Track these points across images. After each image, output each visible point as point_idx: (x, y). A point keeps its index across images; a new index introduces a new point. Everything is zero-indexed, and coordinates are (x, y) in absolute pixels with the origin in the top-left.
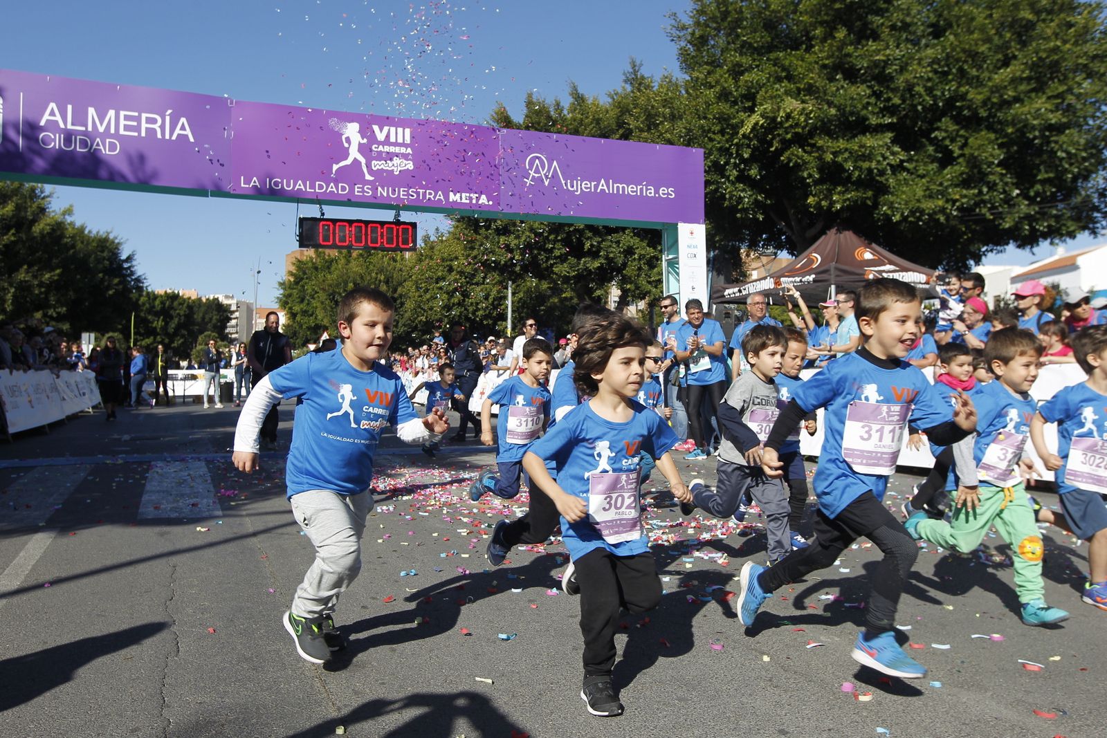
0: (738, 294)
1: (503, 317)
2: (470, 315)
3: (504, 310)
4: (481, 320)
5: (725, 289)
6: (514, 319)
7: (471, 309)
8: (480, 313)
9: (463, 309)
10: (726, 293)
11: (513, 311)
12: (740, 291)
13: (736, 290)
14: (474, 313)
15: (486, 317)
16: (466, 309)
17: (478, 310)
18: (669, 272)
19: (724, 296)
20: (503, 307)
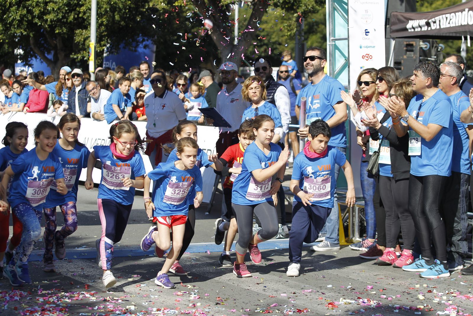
0: (425, 28)
1: (84, 24)
2: (36, 20)
3: (85, 13)
4: (52, 27)
5: (408, 19)
6: (99, 26)
7: (36, 12)
8: (49, 17)
9: (25, 12)
10: (409, 26)
11: (99, 15)
12: (428, 24)
13: (423, 22)
14: (40, 17)
15: (59, 22)
16: (29, 12)
17: (45, 12)
18: (334, 9)
19: (406, 29)
20: (83, 9)
